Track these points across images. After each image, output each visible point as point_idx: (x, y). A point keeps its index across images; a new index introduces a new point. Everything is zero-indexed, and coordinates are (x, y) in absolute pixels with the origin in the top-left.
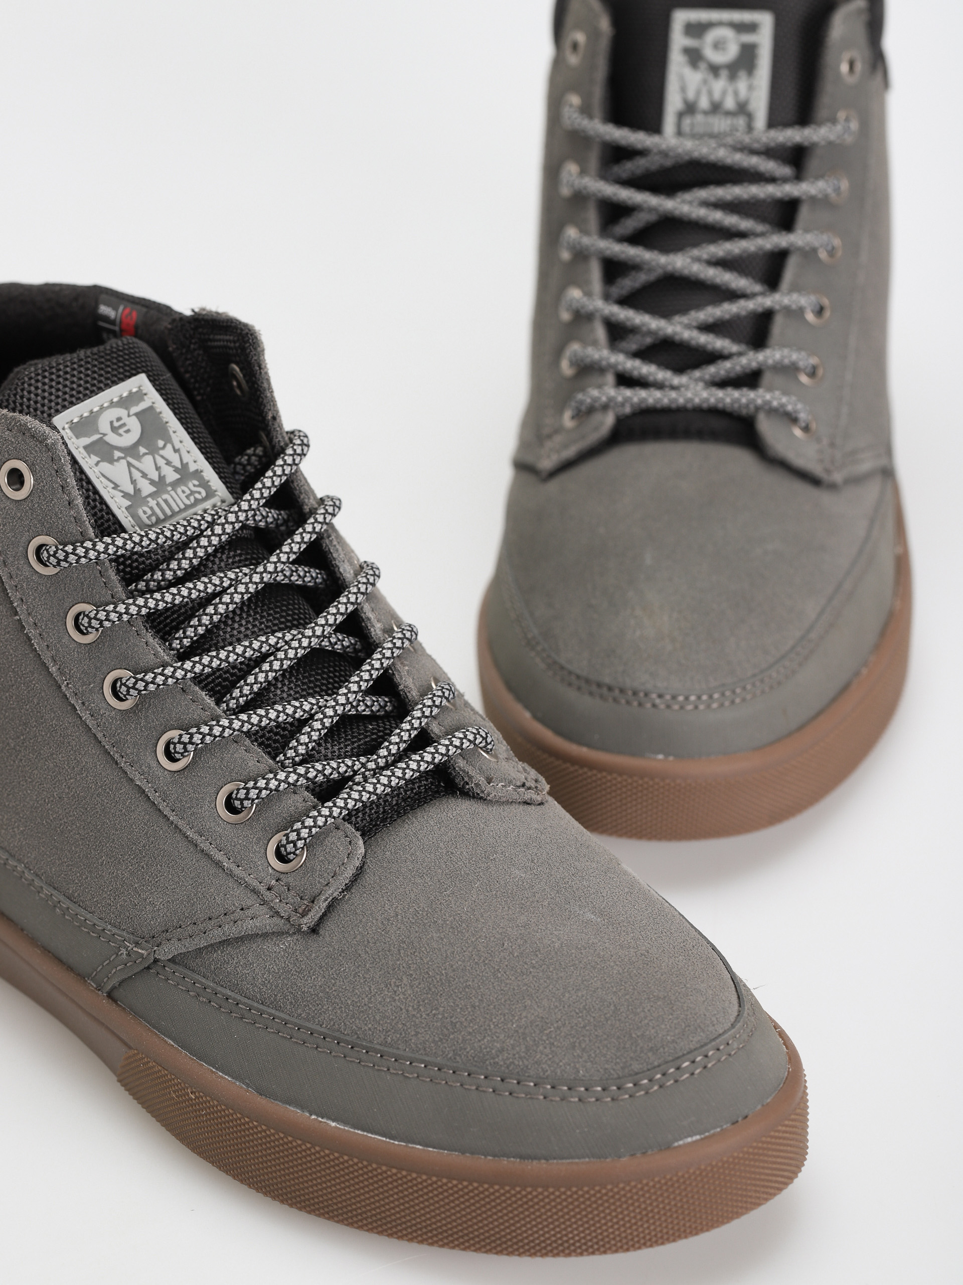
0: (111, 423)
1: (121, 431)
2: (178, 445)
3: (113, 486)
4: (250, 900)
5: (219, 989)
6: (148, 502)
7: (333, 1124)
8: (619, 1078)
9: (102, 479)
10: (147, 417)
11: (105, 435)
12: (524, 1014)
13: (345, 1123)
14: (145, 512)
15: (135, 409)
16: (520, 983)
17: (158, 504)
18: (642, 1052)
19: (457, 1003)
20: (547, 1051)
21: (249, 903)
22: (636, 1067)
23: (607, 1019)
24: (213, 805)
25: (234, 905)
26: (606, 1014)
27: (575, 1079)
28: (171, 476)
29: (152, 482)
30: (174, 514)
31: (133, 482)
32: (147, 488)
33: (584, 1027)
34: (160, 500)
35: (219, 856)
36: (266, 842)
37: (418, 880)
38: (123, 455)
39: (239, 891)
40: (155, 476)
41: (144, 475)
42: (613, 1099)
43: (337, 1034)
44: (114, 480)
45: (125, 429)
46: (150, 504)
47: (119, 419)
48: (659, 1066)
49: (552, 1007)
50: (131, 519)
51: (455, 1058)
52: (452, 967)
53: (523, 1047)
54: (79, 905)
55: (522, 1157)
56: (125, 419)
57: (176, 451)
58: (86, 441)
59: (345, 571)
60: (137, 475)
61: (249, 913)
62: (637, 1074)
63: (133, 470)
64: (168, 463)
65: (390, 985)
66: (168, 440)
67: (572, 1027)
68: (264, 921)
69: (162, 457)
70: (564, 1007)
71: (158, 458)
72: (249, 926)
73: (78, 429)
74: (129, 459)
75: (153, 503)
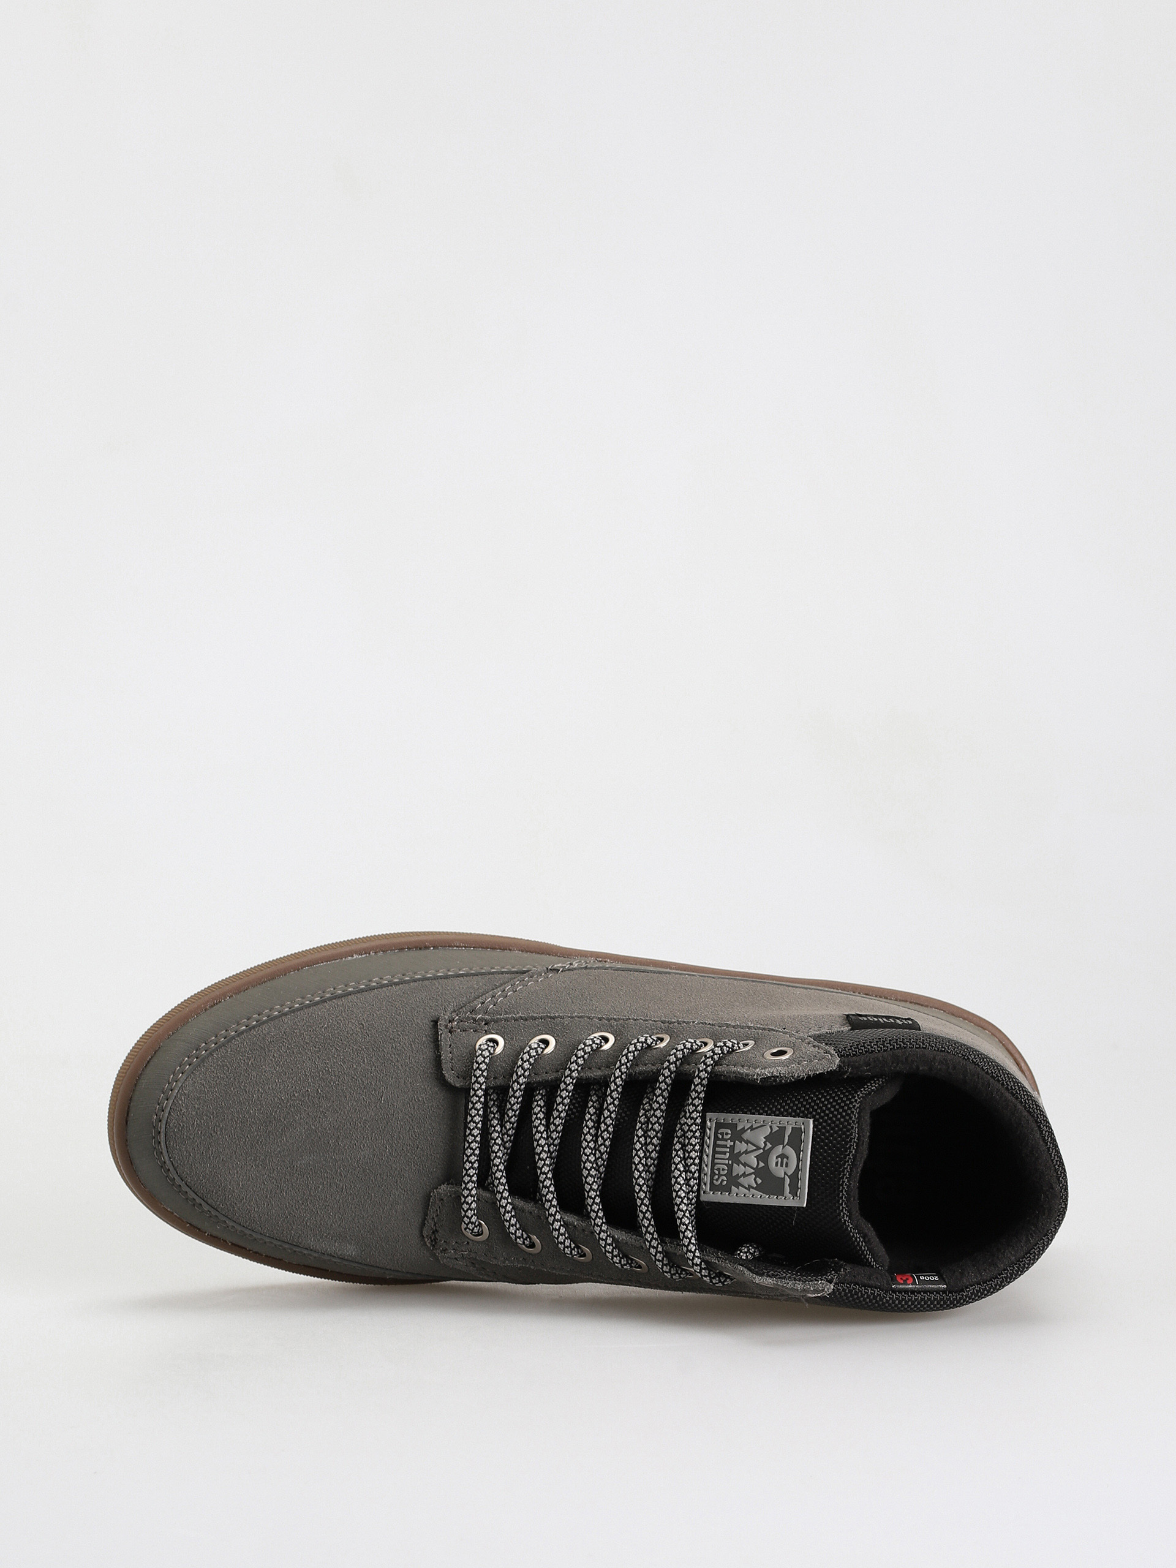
0: (788, 1159)
1: (780, 1160)
2: (752, 1192)
3: (754, 1126)
6: (731, 1141)
9: (762, 1123)
11: (784, 1147)
15: (787, 1181)
29: (740, 1154)
30: (715, 1152)
31: (748, 1142)
40: (743, 1158)
44: (756, 1130)
45: (780, 1164)
47: (787, 1165)
50: (727, 1121)
56: (785, 1169)
57: (750, 1187)
58: (788, 1131)
60: (750, 1148)
63: (756, 1148)
64: (746, 1175)
69: (751, 1174)
71: (752, 1171)
73: (797, 1132)
74: (762, 1151)
75: (729, 1143)
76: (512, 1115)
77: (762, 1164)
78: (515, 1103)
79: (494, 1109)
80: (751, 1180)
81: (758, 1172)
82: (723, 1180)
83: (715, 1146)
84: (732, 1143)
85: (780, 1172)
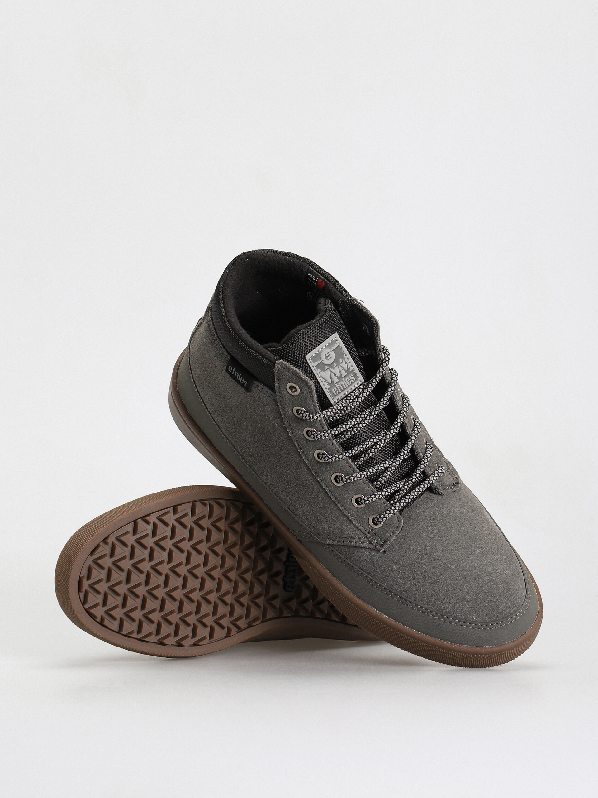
0: (325, 355)
1: (328, 358)
2: (347, 360)
3: (324, 380)
4: (362, 536)
5: (347, 560)
6: (336, 386)
7: (385, 615)
8: (487, 622)
9: (321, 379)
10: (337, 351)
11: (323, 360)
12: (456, 595)
13: (389, 616)
14: (334, 390)
15: (333, 348)
16: (455, 582)
17: (339, 386)
18: (495, 613)
19: (434, 588)
20: (464, 610)
21: (361, 537)
22: (493, 619)
23: (484, 600)
24: (351, 500)
25: (356, 536)
26: (484, 598)
27: (472, 621)
28: (344, 374)
29: (338, 377)
30: (344, 389)
31: (331, 378)
32: (336, 380)
33: (477, 602)
34: (340, 384)
35: (352, 519)
36: (369, 516)
37: (421, 535)
38: (328, 368)
39: (357, 532)
40: (338, 375)
41: (335, 375)
42: (484, 629)
43: (390, 589)
44: (325, 378)
45: (330, 357)
46: (336, 387)
47: (328, 353)
48: (501, 619)
49: (466, 593)
50: (330, 394)
51: (432, 607)
52: (432, 574)
53: (456, 608)
54: (293, 513)
55: (451, 642)
56: (330, 353)
57: (346, 363)
58: (316, 363)
59: (398, 404)
60: (333, 375)
61: (361, 540)
62: (493, 621)
63: (331, 373)
64: (343, 368)
65: (411, 577)
66: (344, 359)
67: (472, 602)
68: (366, 544)
69: (341, 366)
70: (470, 593)
71: (340, 367)
72: (360, 545)
73: (314, 359)
74: (330, 369)
75: (337, 386)
76: (394, 488)
77: (335, 365)
78: (389, 490)
79: (397, 497)
80: (343, 364)
81: (339, 364)
82: (351, 377)
83: (342, 391)
84: (336, 384)
85: (333, 354)
